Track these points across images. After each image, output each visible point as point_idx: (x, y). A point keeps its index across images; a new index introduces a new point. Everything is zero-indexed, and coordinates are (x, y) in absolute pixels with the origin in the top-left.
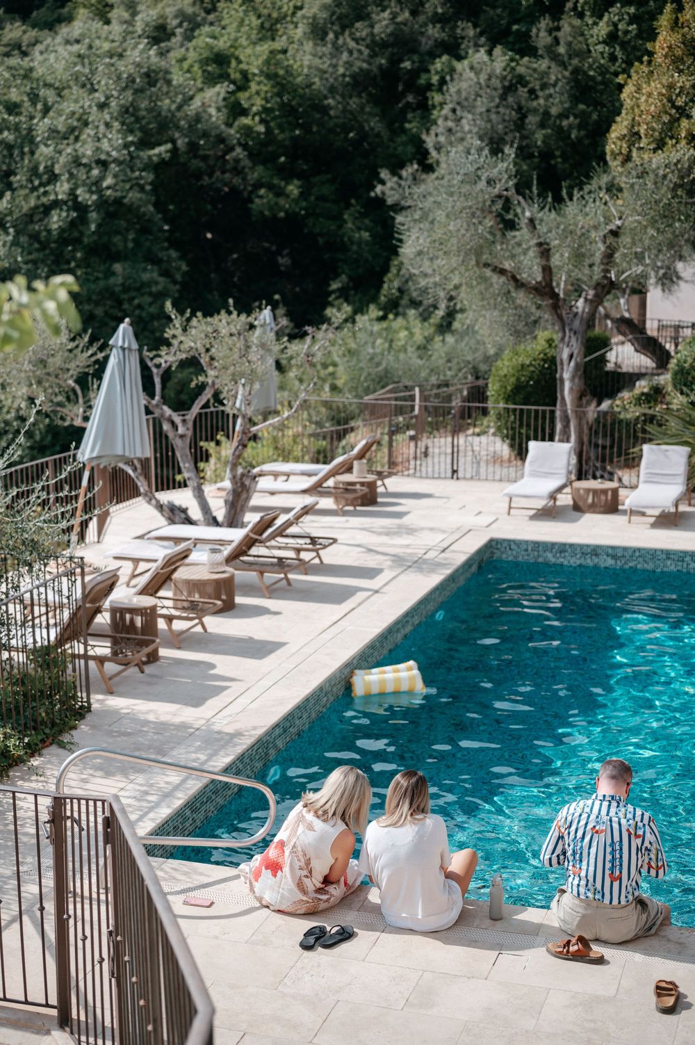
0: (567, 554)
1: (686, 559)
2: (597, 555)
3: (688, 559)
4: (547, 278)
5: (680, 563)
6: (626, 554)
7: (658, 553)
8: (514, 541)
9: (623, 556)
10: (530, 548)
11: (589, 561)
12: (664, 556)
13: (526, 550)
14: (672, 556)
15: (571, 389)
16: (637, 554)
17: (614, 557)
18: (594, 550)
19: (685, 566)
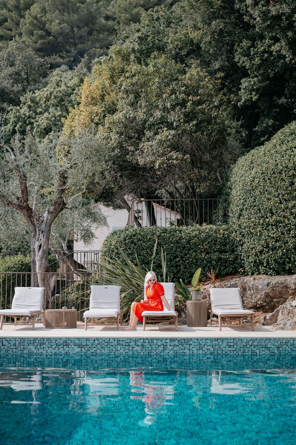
0: (45, 346)
1: (131, 344)
2: (67, 345)
3: (132, 344)
4: (25, 198)
5: (127, 347)
6: (88, 343)
7: (112, 341)
8: (5, 338)
9: (87, 345)
10: (17, 343)
11: (62, 349)
12: (116, 343)
13: (15, 345)
14: (121, 342)
15: (40, 266)
16: (96, 342)
17: (79, 346)
18: (65, 342)
19: (131, 349)
